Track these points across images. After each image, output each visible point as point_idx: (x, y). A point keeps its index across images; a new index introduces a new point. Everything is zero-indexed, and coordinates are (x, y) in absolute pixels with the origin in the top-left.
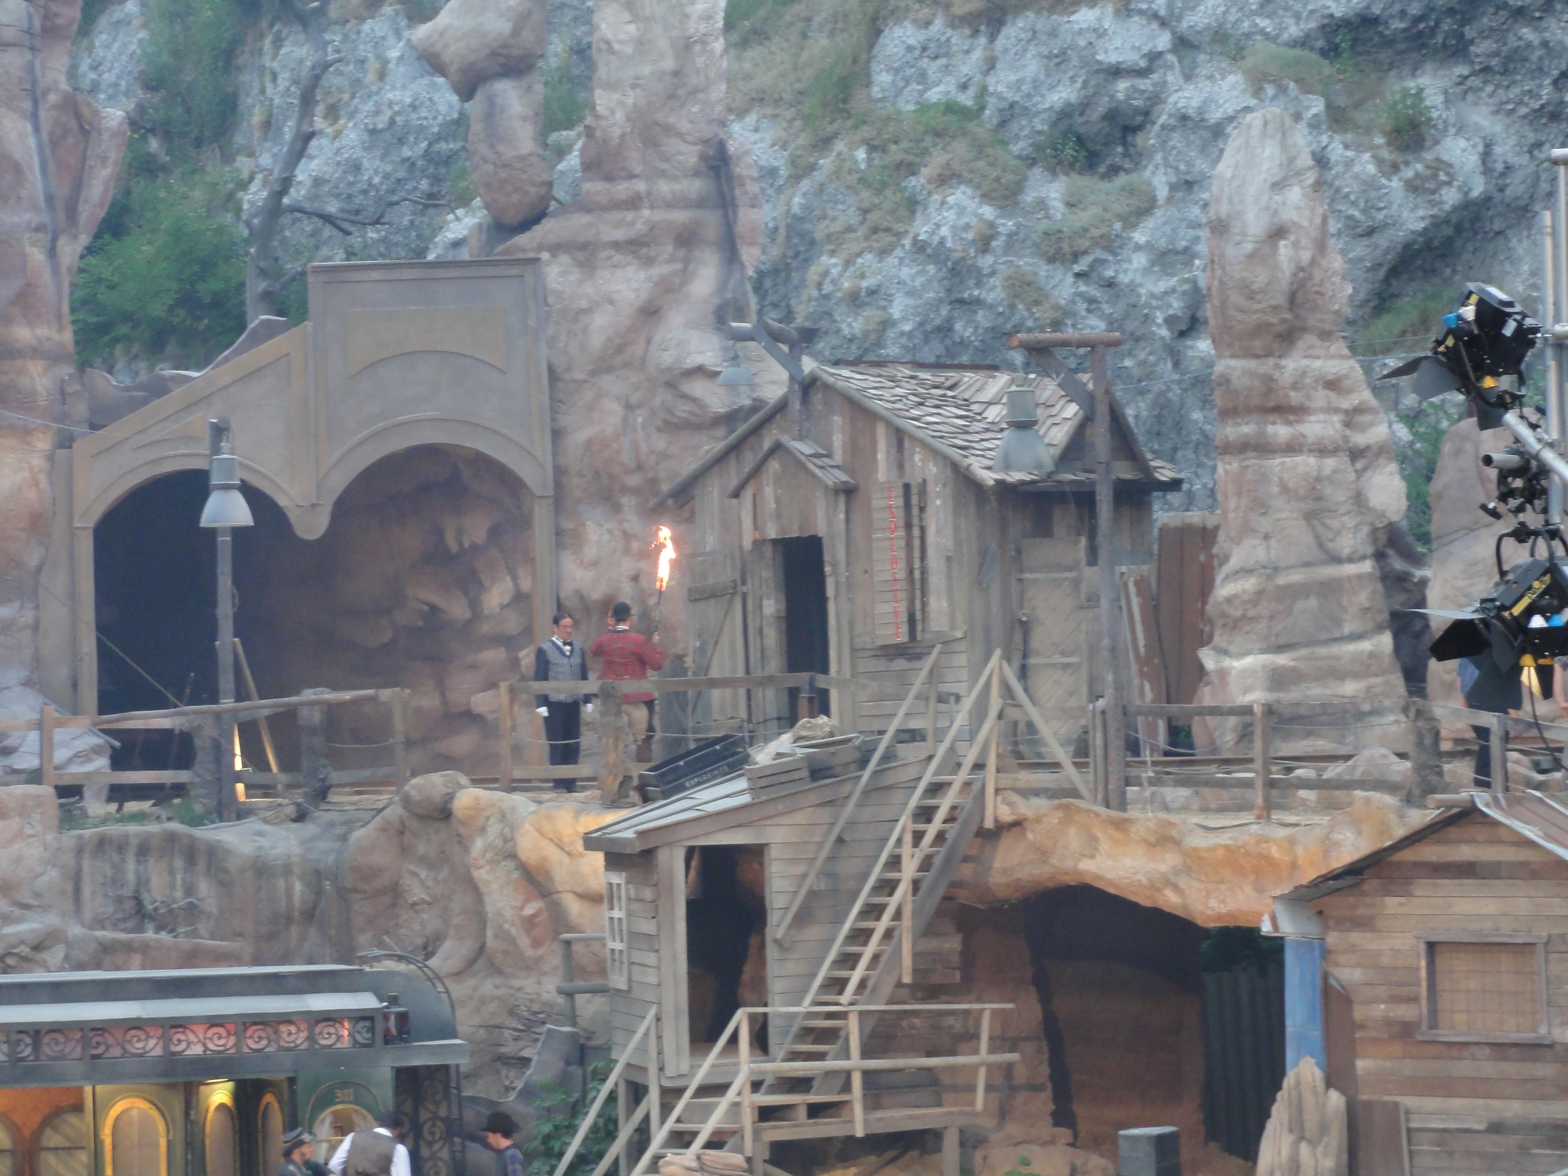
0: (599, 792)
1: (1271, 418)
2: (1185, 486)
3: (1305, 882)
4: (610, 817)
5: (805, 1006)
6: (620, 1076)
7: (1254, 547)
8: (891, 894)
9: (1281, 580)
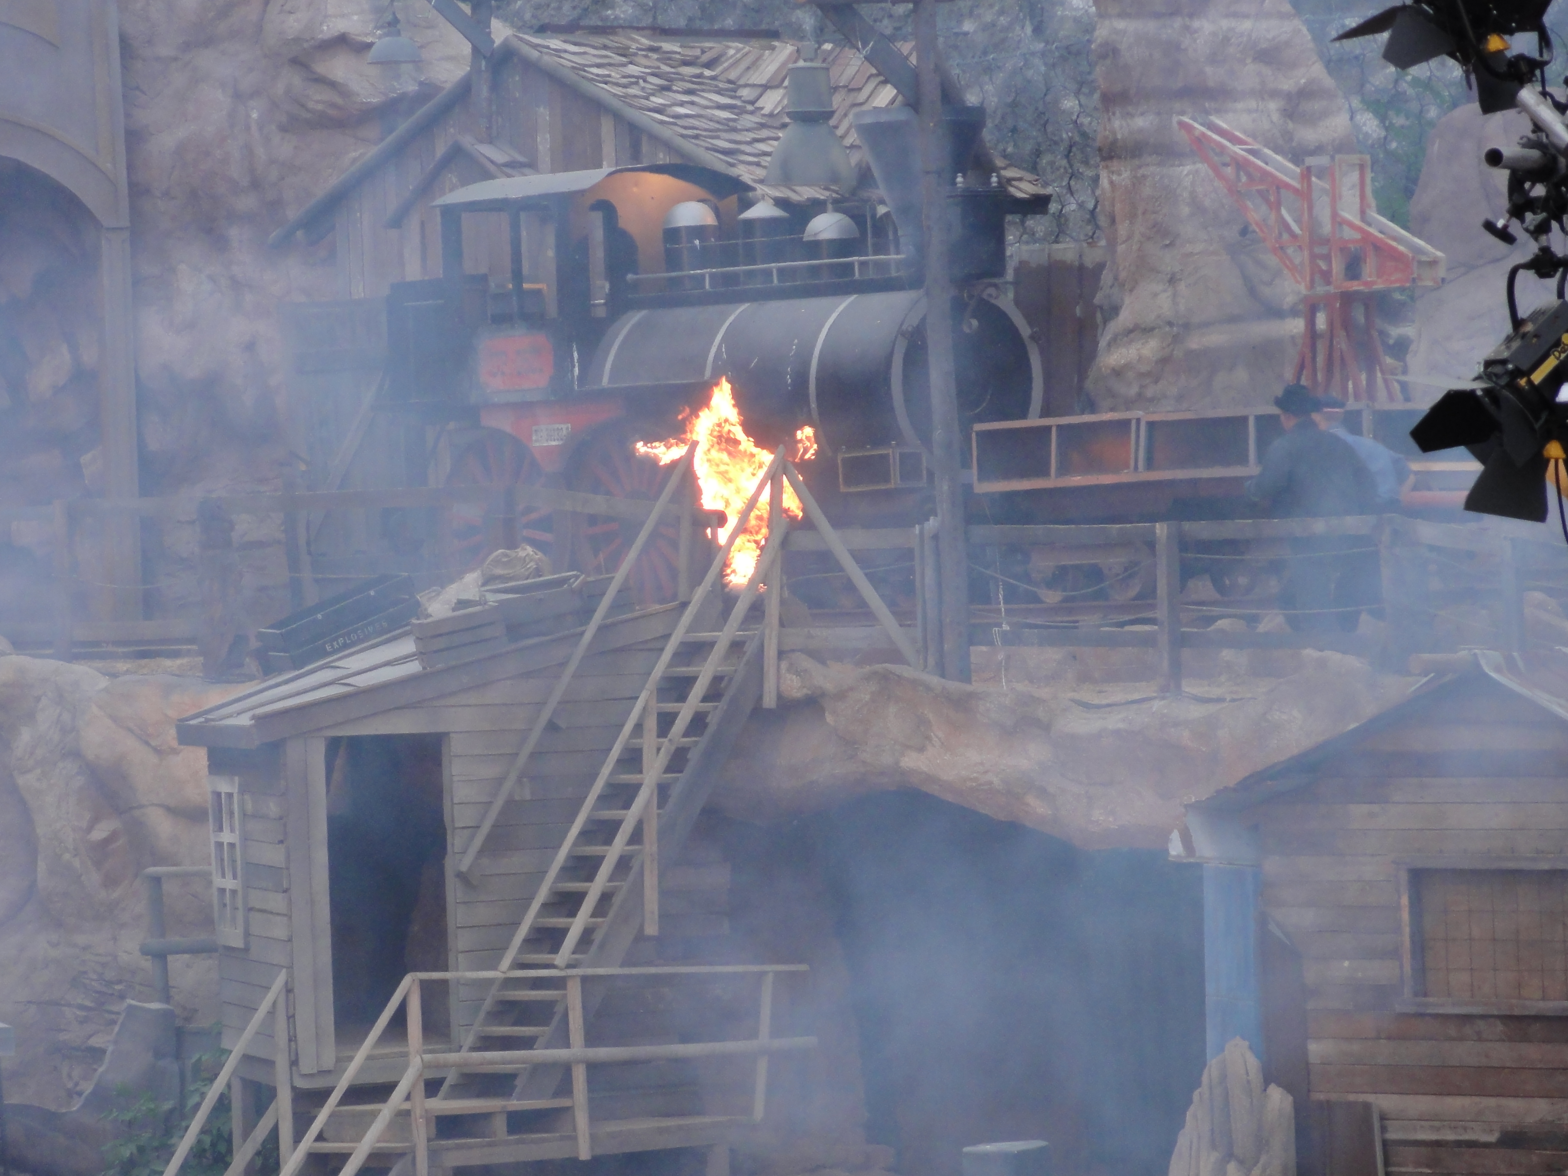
0: (201, 659)
1: (1177, 106)
2: (1053, 207)
3: (1232, 784)
4: (215, 696)
5: (504, 968)
6: (234, 1072)
7: (1155, 295)
8: (627, 806)
9: (1194, 343)
